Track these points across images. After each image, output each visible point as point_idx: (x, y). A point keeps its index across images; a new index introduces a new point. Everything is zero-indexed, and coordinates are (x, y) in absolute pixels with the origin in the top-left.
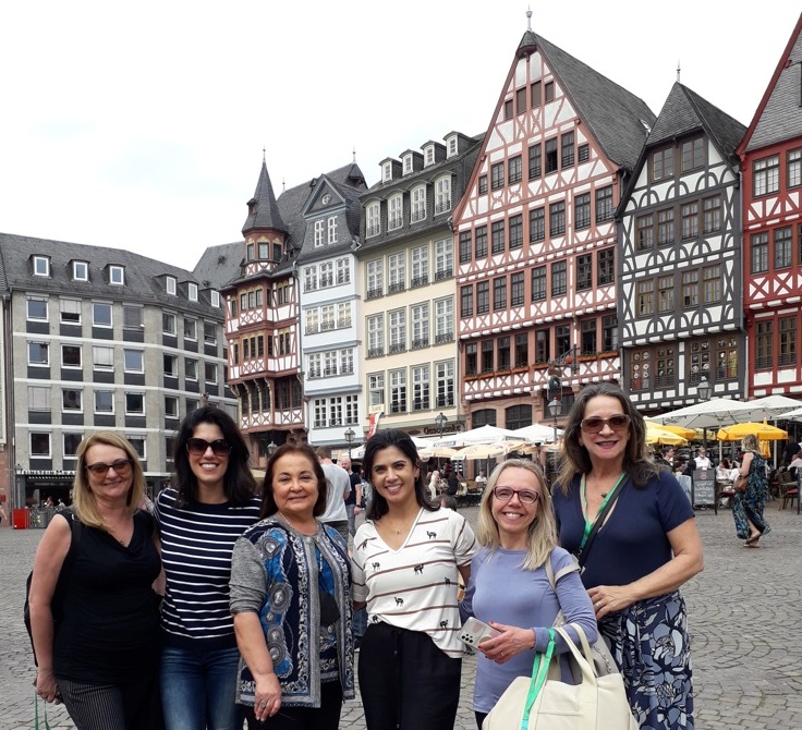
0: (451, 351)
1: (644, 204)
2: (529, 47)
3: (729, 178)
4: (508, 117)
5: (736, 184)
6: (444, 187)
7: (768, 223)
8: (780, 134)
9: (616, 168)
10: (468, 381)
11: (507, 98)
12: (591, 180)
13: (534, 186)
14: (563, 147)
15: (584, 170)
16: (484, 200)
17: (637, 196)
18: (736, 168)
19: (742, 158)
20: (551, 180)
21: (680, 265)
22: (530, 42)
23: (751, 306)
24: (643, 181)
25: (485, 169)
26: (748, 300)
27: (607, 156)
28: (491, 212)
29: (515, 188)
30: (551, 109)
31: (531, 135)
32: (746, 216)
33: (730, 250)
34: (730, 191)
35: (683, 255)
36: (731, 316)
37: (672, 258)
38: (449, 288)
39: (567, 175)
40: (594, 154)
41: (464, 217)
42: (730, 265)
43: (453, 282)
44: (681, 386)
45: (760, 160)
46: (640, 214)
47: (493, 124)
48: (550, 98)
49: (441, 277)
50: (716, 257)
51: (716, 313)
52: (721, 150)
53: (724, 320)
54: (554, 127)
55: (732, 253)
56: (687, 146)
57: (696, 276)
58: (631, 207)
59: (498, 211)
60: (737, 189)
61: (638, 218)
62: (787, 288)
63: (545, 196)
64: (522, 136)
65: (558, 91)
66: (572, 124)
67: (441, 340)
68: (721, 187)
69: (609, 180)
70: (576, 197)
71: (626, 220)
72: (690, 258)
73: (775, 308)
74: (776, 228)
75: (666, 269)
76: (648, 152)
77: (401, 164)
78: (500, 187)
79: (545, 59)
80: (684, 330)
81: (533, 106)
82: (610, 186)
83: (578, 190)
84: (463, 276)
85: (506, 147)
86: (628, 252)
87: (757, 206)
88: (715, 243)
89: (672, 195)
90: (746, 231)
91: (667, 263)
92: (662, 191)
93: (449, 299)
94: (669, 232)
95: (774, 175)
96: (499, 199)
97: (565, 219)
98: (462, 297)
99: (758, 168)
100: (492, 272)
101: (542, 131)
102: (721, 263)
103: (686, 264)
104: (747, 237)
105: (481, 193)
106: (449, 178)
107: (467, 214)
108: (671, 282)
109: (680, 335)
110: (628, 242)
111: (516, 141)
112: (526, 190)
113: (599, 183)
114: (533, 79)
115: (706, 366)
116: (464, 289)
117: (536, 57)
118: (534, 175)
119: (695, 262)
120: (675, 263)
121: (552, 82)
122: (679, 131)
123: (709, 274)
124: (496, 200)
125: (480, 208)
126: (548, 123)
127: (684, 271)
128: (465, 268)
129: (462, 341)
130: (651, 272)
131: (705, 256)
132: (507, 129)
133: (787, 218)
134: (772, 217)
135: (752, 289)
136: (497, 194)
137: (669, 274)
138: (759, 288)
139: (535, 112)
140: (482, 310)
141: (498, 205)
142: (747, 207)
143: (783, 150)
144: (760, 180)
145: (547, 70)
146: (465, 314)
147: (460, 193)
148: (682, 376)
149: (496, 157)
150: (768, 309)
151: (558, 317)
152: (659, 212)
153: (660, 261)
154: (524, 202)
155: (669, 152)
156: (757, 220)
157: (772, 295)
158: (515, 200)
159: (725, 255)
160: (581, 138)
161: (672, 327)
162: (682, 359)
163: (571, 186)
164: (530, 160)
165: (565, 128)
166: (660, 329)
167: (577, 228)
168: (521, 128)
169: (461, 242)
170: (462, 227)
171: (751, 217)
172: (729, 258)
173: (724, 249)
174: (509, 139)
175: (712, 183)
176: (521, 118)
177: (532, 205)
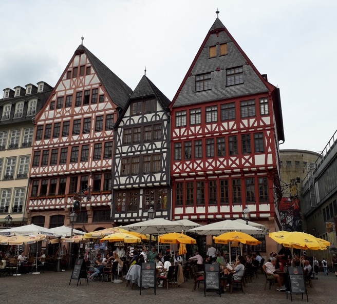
0: (24, 183)
1: (128, 124)
2: (81, 51)
3: (165, 117)
4: (68, 78)
5: (168, 120)
6: (33, 104)
7: (182, 139)
8: (187, 102)
9: (116, 107)
10: (32, 200)
11: (69, 70)
12: (104, 110)
13: (77, 109)
14: (93, 94)
15: (101, 106)
16: (52, 112)
17: (125, 120)
18: (168, 114)
19: (171, 109)
20: (86, 108)
21: (143, 153)
22: (82, 49)
23: (174, 175)
24: (128, 113)
25: (54, 98)
26: (173, 172)
27: (112, 101)
28: (55, 118)
29: (68, 109)
30: (88, 78)
31: (78, 87)
32: (172, 134)
33: (165, 148)
34: (165, 123)
35: (144, 148)
36: (164, 179)
37: (139, 149)
38: (28, 151)
39: (94, 107)
40: (107, 99)
41: (41, 119)
42: (165, 155)
43: (31, 149)
44: (140, 211)
45: (178, 112)
46: (126, 128)
47: (61, 80)
48: (88, 73)
49: (24, 145)
50: (159, 151)
51: (158, 176)
52: (162, 105)
53: (161, 180)
54: (89, 85)
55: (166, 150)
56: (148, 102)
57: (149, 159)
58: (122, 124)
59: (58, 118)
60: (168, 122)
61: (125, 130)
62: (190, 168)
63: (82, 114)
64: (74, 87)
65: (93, 71)
66: (98, 85)
67: (20, 177)
68: (162, 121)
69: (113, 111)
70: (97, 117)
71: (119, 130)
72: (147, 150)
73: (185, 177)
74: (185, 141)
75: (136, 154)
76: (131, 102)
77: (14, 92)
78: (60, 108)
79: (88, 57)
80: (143, 183)
81: (80, 75)
82: (113, 114)
83: (98, 114)
84: (36, 146)
85: (66, 90)
86: (119, 144)
87: (177, 131)
88: (159, 144)
89: (140, 122)
90: (172, 141)
91: (137, 151)
92: (136, 119)
93: (28, 157)
94: (138, 137)
95: (184, 119)
96: (60, 113)
97: (91, 126)
98: (34, 156)
99: (177, 115)
100: (52, 146)
101: (84, 86)
102: (161, 154)
103: (145, 152)
104: (173, 144)
105: (51, 109)
106: (36, 101)
107: (43, 117)
108: (138, 160)
109: (141, 185)
110: (119, 140)
111: (71, 88)
112: (73, 110)
113: (108, 112)
114: (82, 64)
115: (153, 202)
116: (36, 153)
117: (84, 56)
118: (77, 105)
119: (149, 152)
120: (140, 151)
121: (90, 67)
122: (145, 95)
123: (156, 158)
124: (58, 113)
125: (49, 115)
126: (87, 83)
127: (144, 156)
128: (38, 143)
129: (31, 179)
130: (129, 154)
131: (154, 150)
132: (67, 83)
133: (190, 138)
134: (183, 136)
135: (174, 167)
136: (59, 110)
137: (137, 156)
138: (177, 167)
139: (81, 78)
140: (44, 164)
141: (58, 115)
142: (173, 131)
143: (188, 109)
144: (178, 121)
145: (88, 62)
146: (35, 165)
147: (41, 108)
148: (141, 206)
149: (60, 94)
150: (181, 177)
151: (83, 171)
152: (134, 128)
153: (133, 150)
154: (72, 116)
155: (140, 103)
156: (177, 137)
157: (183, 171)
158: (67, 114)
159: (163, 150)
160: (101, 92)
161: (137, 181)
162: (141, 197)
163: (95, 112)
164: (77, 97)
165: (94, 86)
166: (132, 182)
167: (96, 130)
168: (74, 83)
169: (38, 130)
170: (39, 123)
171: (174, 135)
172: (164, 152)
173: (162, 148)
174: (68, 87)
175: (158, 119)
176: (74, 79)
177: (75, 118)
